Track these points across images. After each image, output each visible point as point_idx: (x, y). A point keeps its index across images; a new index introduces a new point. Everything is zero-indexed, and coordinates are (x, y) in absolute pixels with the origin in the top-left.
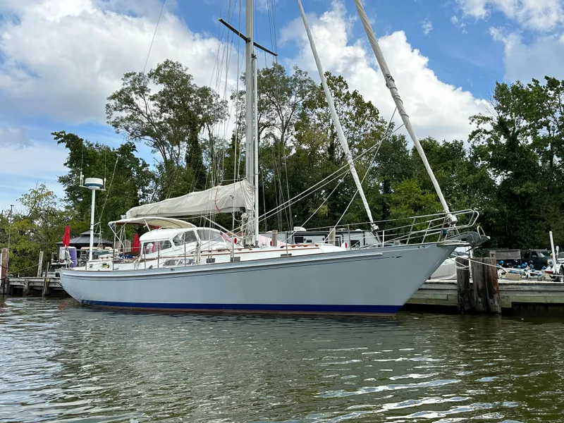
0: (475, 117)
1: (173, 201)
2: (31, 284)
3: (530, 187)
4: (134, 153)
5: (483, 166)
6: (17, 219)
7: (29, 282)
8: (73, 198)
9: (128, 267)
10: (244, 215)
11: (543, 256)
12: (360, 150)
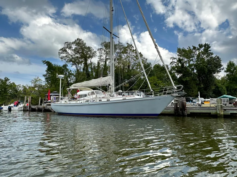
0: (172, 58)
1: (87, 82)
2: (38, 108)
3: (188, 79)
4: (67, 67)
5: (174, 72)
6: (29, 87)
7: (38, 107)
8: (47, 81)
9: (73, 102)
10: (110, 87)
11: (191, 99)
12: (137, 67)
